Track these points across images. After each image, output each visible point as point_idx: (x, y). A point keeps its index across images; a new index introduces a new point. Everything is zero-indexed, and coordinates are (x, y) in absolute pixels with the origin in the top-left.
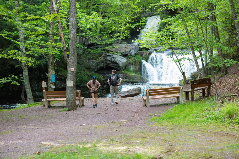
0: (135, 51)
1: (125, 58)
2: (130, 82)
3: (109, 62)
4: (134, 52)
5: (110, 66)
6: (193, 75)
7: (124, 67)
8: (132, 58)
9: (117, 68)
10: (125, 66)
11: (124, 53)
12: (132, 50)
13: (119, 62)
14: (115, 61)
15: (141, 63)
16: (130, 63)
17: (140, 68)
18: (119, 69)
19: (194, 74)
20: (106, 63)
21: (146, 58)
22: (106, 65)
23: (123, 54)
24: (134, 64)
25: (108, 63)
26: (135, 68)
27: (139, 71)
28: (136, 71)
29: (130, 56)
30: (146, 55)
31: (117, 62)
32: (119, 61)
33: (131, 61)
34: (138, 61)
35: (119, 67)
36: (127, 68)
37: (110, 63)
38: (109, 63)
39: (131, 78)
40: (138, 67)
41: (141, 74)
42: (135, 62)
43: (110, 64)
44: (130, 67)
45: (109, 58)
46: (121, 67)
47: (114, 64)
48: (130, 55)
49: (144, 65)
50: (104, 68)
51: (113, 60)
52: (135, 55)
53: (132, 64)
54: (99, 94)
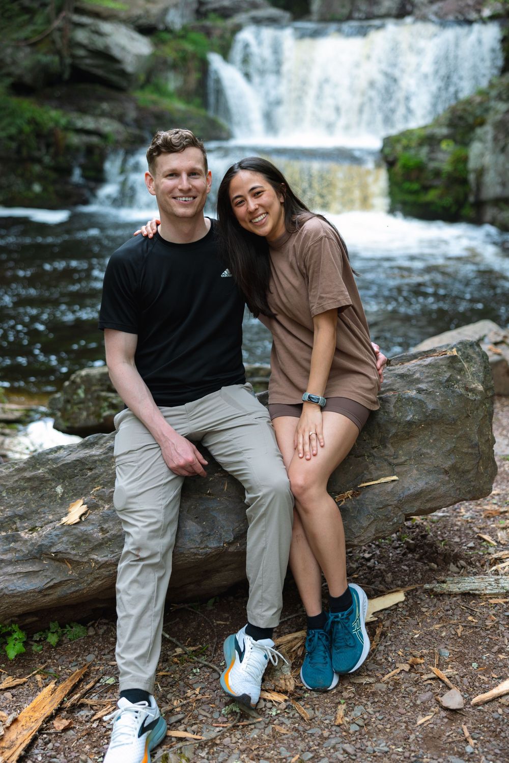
0: (183, 16)
1: (145, 40)
3: (81, 52)
4: (179, 20)
5: (89, 69)
6: (459, 113)
7: (142, 78)
8: (173, 44)
9: (117, 78)
10: (147, 70)
11: (143, 21)
12: (172, 11)
13: (124, 53)
14: (107, 49)
15: (204, 67)
16: (165, 62)
17: (203, 85)
18: (124, 84)
19: (465, 110)
20: (73, 56)
21: (221, 47)
22: (72, 66)
23: (140, 22)
24: (181, 64)
25: (80, 58)
26: (185, 82)
27: (198, 95)
28: (189, 96)
29: (166, 36)
30: (222, 37)
31: (116, 53)
32: (124, 49)
33: (169, 53)
34: (194, 56)
35: (123, 73)
36: (154, 80)
37: (88, 58)
38: (84, 57)
40: (195, 77)
41: (205, 105)
42: (184, 59)
43: (88, 61)
44: (167, 79)
45: (81, 36)
46: (131, 75)
47: (103, 63)
48: (168, 30)
50: (66, 75)
51: (100, 43)
52: (182, 33)
53: (174, 67)
54: (37, 188)
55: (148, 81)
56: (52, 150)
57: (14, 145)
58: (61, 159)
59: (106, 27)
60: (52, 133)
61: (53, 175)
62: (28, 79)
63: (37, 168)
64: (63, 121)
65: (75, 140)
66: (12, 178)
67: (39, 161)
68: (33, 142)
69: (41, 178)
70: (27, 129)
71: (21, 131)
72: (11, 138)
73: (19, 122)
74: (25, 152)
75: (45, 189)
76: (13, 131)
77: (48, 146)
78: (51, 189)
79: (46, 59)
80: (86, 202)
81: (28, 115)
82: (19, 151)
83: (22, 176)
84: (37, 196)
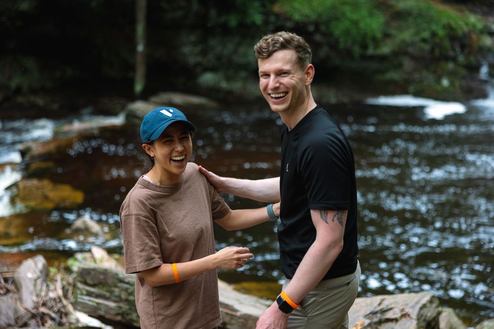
54: (445, 82)
56: (467, 50)
57: (427, 47)
58: (472, 59)
60: (467, 36)
61: (463, 72)
63: (451, 66)
64: (480, 26)
65: (488, 42)
66: (425, 73)
67: (454, 59)
68: (447, 44)
69: (451, 75)
70: (441, 33)
72: (424, 40)
73: (434, 27)
74: (437, 52)
75: (452, 83)
76: (426, 35)
77: (463, 47)
78: (457, 83)
81: (444, 21)
82: (432, 51)
83: (435, 72)
84: (445, 90)
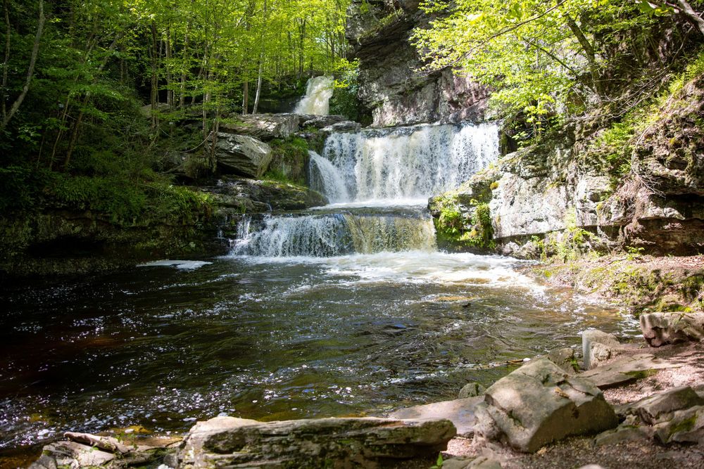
0: (290, 129)
1: (265, 145)
2: (283, 206)
3: (224, 155)
4: (288, 131)
5: (228, 164)
7: (265, 168)
8: (284, 146)
9: (247, 169)
10: (268, 164)
11: (264, 133)
12: (283, 126)
13: (252, 154)
14: (241, 151)
15: (307, 159)
16: (280, 157)
17: (305, 170)
18: (252, 172)
20: (218, 157)
21: (317, 147)
22: (218, 164)
23: (262, 134)
24: (290, 159)
25: (223, 158)
26: (293, 169)
27: (302, 177)
28: (295, 178)
29: (279, 141)
30: (316, 140)
31: (247, 154)
32: (252, 151)
33: (282, 151)
34: (298, 152)
35: (252, 166)
36: (272, 170)
37: (229, 158)
38: (225, 158)
39: (284, 195)
40: (299, 166)
41: (307, 183)
42: (292, 155)
43: (227, 160)
44: (281, 167)
45: (223, 145)
46: (257, 166)
47: (240, 160)
48: (280, 138)
49: (314, 162)
50: (214, 170)
51: (236, 148)
52: (289, 139)
53: (286, 160)
54: (192, 245)
55: (269, 169)
56: (203, 219)
57: (177, 217)
58: (209, 225)
59: (240, 138)
60: (204, 207)
61: (203, 236)
62: (188, 173)
64: (211, 200)
65: (219, 211)
66: (175, 238)
69: (195, 238)
70: (186, 206)
71: (181, 208)
72: (175, 213)
73: (180, 202)
74: (184, 222)
75: (198, 246)
76: (176, 208)
77: (200, 216)
78: (202, 245)
79: (200, 161)
80: (226, 253)
82: (180, 221)
83: (182, 237)
